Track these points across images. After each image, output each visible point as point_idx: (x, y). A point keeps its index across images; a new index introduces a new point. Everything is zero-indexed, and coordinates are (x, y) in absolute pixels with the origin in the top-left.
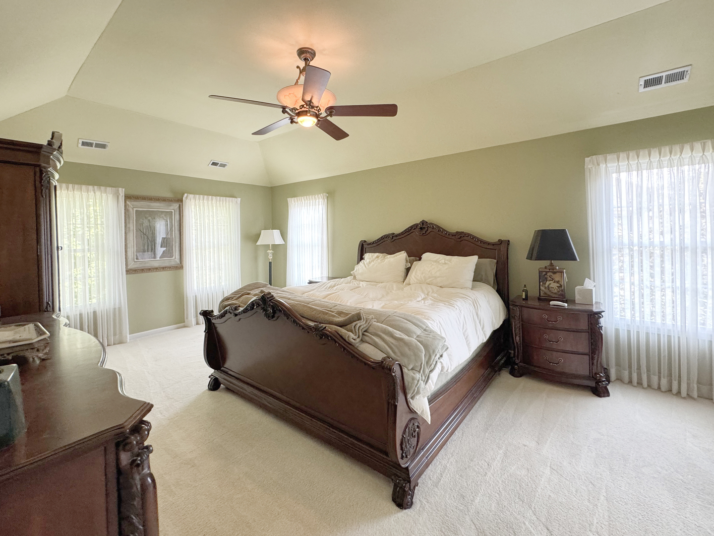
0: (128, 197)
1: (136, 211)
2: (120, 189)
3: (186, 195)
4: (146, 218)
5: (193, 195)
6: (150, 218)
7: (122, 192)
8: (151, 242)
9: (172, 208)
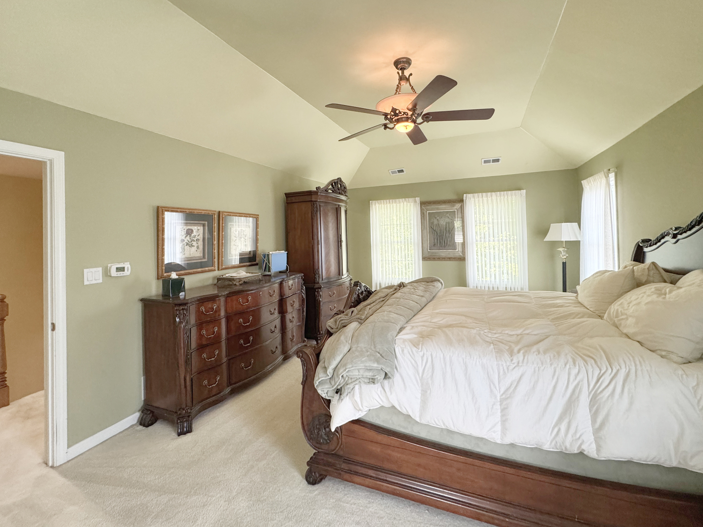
0: (422, 204)
1: (429, 213)
2: (417, 198)
3: (465, 195)
4: (436, 218)
5: (472, 195)
6: (438, 218)
7: (418, 200)
8: (440, 236)
9: (455, 207)
